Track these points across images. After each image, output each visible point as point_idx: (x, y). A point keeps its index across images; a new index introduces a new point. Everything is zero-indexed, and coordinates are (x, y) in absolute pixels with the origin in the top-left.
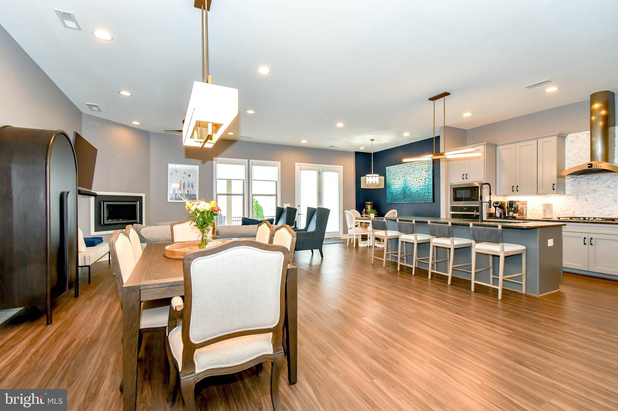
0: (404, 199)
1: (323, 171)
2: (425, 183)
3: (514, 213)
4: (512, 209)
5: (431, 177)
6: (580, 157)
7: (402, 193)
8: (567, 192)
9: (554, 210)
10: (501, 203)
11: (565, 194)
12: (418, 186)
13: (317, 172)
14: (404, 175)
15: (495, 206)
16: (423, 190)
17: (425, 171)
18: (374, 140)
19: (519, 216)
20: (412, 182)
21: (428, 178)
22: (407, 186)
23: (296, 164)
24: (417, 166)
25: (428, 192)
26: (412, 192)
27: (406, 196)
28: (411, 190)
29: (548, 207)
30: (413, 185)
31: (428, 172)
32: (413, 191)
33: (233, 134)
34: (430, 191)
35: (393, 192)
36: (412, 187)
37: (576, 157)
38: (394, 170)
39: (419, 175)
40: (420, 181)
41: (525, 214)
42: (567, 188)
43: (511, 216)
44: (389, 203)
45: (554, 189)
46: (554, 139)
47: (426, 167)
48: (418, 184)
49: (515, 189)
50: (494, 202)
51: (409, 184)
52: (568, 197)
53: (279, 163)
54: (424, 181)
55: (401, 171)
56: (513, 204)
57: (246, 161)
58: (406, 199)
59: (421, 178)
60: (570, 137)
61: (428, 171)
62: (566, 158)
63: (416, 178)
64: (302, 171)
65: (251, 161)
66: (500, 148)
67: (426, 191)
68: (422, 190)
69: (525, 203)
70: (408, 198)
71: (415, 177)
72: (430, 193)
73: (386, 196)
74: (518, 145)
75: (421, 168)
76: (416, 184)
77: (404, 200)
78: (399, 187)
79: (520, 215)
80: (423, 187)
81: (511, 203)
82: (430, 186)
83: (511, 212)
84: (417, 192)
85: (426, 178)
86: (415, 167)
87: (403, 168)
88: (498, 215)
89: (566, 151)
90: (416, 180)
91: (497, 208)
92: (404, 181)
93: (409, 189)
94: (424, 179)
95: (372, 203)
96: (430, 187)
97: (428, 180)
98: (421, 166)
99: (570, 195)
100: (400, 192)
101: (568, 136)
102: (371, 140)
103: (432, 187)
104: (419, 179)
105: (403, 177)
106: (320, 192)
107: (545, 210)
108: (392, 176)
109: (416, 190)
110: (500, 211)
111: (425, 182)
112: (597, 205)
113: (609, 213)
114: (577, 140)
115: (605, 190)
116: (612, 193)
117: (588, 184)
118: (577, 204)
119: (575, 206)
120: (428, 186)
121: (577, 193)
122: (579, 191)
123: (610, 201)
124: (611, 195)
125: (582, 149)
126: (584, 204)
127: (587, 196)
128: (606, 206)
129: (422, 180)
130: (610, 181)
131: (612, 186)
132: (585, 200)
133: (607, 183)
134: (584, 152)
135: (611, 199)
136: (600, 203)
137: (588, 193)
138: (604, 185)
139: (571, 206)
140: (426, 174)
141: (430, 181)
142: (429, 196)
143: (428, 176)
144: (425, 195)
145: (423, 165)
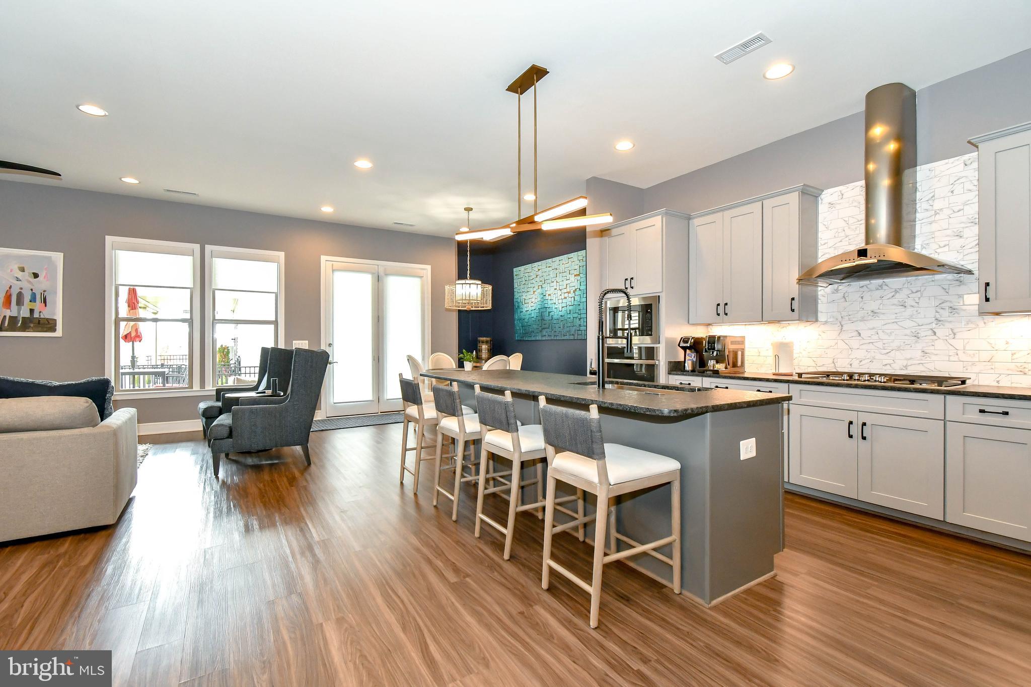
0: (541, 331)
1: (387, 275)
2: (574, 300)
3: (717, 362)
4: (713, 353)
5: (584, 287)
6: (847, 239)
7: (539, 320)
8: (822, 317)
9: (795, 355)
10: (694, 341)
11: (817, 320)
12: (564, 305)
13: (372, 278)
14: (540, 284)
15: (683, 348)
16: (572, 312)
17: (575, 275)
18: (471, 209)
19: (726, 368)
20: (554, 299)
21: (580, 290)
22: (546, 306)
23: (323, 258)
25: (579, 317)
27: (545, 326)
28: (552, 313)
29: (783, 349)
30: (555, 303)
31: (579, 278)
32: (555, 317)
33: (137, 182)
34: (582, 316)
35: (525, 317)
36: (553, 308)
37: (839, 239)
38: (526, 275)
39: (566, 282)
40: (566, 295)
41: (739, 363)
42: (821, 307)
43: (712, 368)
44: (518, 340)
45: (793, 310)
46: (794, 198)
47: (576, 267)
48: (564, 301)
49: (722, 311)
50: (682, 338)
51: (550, 302)
52: (823, 328)
53: (281, 255)
54: (572, 295)
55: (537, 276)
56: (714, 343)
57: (197, 247)
58: (545, 332)
59: (568, 291)
60: (828, 196)
61: (579, 275)
62: (820, 242)
63: (561, 290)
64: (337, 274)
65: (208, 248)
66: (696, 222)
67: (576, 315)
68: (570, 313)
69: (741, 341)
70: (548, 330)
71: (558, 288)
72: (582, 320)
73: (513, 325)
74: (728, 214)
75: (569, 268)
76: (560, 301)
77: (541, 334)
78: (533, 308)
79: (728, 367)
80: (571, 308)
81: (712, 340)
82: (581, 304)
83: (712, 361)
84: (562, 319)
86: (558, 268)
87: (539, 270)
88: (688, 366)
89: (821, 227)
90: (559, 293)
91: (688, 351)
92: (542, 296)
93: (549, 312)
94: (572, 291)
95: (488, 339)
97: (580, 293)
98: (568, 265)
99: (826, 323)
100: (535, 317)
101: (823, 193)
102: (466, 209)
104: (565, 291)
105: (540, 287)
106: (380, 317)
107: (777, 357)
108: (522, 286)
109: (561, 313)
110: (693, 357)
111: (574, 297)
112: (880, 345)
113: (905, 363)
114: (841, 201)
115: (897, 311)
116: (911, 318)
117: (862, 298)
118: (840, 342)
119: (836, 347)
120: (579, 305)
121: (840, 319)
122: (844, 314)
123: (906, 337)
124: (908, 323)
125: (851, 221)
126: (854, 343)
127: (860, 326)
128: (899, 349)
129: (569, 293)
130: (906, 292)
131: (910, 302)
132: (856, 333)
133: (900, 296)
134: (854, 227)
135: (908, 332)
136: (885, 341)
137: (863, 319)
138: (895, 301)
139: (828, 348)
140: (576, 281)
141: (582, 296)
142: (580, 325)
143: (579, 286)
144: (575, 323)
145: (570, 263)
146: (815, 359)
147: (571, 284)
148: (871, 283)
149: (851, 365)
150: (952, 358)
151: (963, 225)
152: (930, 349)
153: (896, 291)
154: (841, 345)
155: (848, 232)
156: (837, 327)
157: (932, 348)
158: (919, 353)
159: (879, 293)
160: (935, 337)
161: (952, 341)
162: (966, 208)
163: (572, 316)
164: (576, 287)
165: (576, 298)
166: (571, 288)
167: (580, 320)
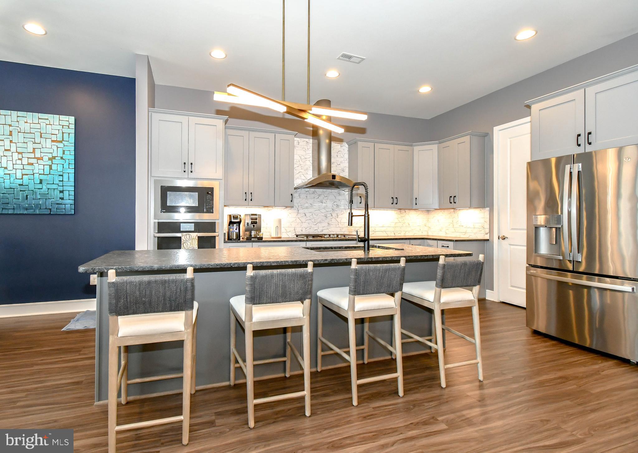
2: (51, 168)
3: (258, 232)
4: (255, 226)
5: (70, 156)
12: (26, 172)
17: (53, 141)
21: (62, 158)
24: (21, 122)
25: (61, 189)
31: (61, 145)
34: (66, 188)
40: (33, 161)
47: (57, 132)
54: (46, 161)
59: (38, 155)
61: (61, 142)
63: (19, 153)
67: (55, 186)
68: (41, 182)
72: (66, 193)
75: (39, 130)
80: (42, 177)
81: (252, 217)
82: (66, 176)
83: (254, 231)
85: (54, 158)
86: (14, 124)
94: (46, 159)
96: (66, 179)
97: (62, 162)
98: (37, 126)
103: (72, 179)
104: (31, 156)
111: (51, 166)
112: (313, 220)
113: (322, 228)
114: (298, 146)
115: (319, 205)
116: (324, 208)
117: (307, 197)
118: (298, 219)
119: (295, 221)
120: (62, 175)
121: (297, 207)
122: (299, 204)
123: (323, 217)
124: (323, 211)
125: (302, 157)
126: (303, 219)
127: (306, 211)
128: (320, 222)
129: (41, 159)
130: (322, 196)
131: (324, 201)
132: (304, 215)
133: (321, 198)
134: (303, 161)
135: (323, 214)
136: (315, 219)
137: (307, 208)
138: (318, 200)
139: (292, 222)
140: (55, 148)
141: (66, 166)
142: (62, 199)
143: (60, 154)
144: (51, 195)
145: (43, 125)
146: (286, 228)
147: (42, 150)
148: (310, 190)
149: (302, 230)
150: (337, 226)
151: (340, 171)
152: (330, 223)
153: (319, 195)
154: (298, 221)
155: (301, 163)
156: (296, 211)
157: (331, 222)
158: (326, 224)
159: (313, 195)
160: (332, 217)
161: (337, 219)
162: (341, 164)
163: (44, 187)
164: (55, 155)
165: (54, 167)
166: (42, 155)
167: (62, 192)
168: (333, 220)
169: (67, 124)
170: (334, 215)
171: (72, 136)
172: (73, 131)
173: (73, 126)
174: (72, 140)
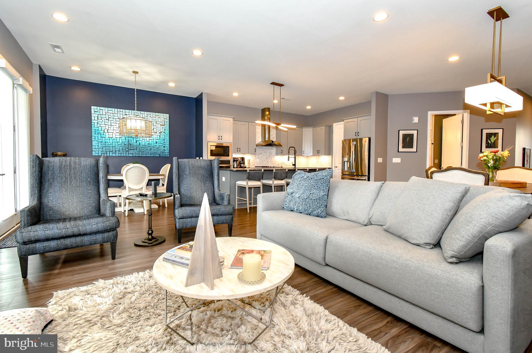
2: (160, 137)
5: (167, 132)
7: (125, 144)
16: (158, 143)
17: (161, 125)
21: (164, 132)
24: (149, 117)
25: (164, 146)
26: (141, 144)
27: (131, 148)
28: (140, 142)
31: (164, 127)
32: (143, 144)
34: (166, 145)
35: (106, 141)
45: (255, 152)
47: (162, 121)
49: (238, 150)
54: (158, 134)
58: (132, 152)
59: (155, 131)
61: (164, 125)
67: (161, 145)
68: (156, 143)
70: (136, 151)
72: (166, 147)
74: (240, 123)
75: (155, 120)
77: (127, 152)
80: (157, 141)
81: (241, 158)
82: (166, 140)
83: (242, 164)
84: (149, 145)
85: (161, 132)
87: (126, 114)
91: (235, 162)
93: (136, 141)
94: (158, 133)
96: (166, 141)
97: (164, 134)
98: (155, 118)
103: (168, 141)
109: (148, 143)
111: (160, 136)
119: (255, 160)
120: (164, 140)
121: (258, 154)
124: (266, 156)
129: (156, 133)
132: (259, 157)
133: (265, 150)
135: (266, 158)
140: (161, 128)
141: (166, 136)
142: (164, 150)
143: (164, 131)
144: (160, 148)
145: (157, 118)
147: (157, 129)
161: (272, 160)
163: (158, 145)
164: (161, 131)
165: (161, 136)
166: (157, 131)
167: (164, 147)
168: (270, 160)
169: (166, 117)
170: (270, 158)
171: (168, 122)
172: (168, 121)
173: (168, 119)
174: (168, 125)
